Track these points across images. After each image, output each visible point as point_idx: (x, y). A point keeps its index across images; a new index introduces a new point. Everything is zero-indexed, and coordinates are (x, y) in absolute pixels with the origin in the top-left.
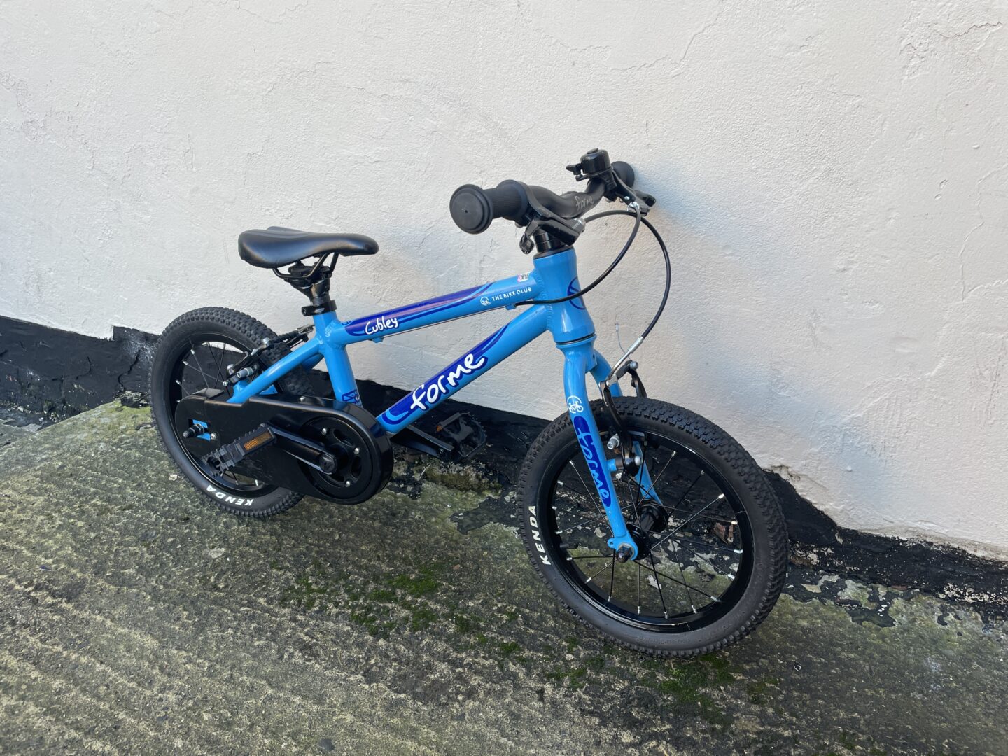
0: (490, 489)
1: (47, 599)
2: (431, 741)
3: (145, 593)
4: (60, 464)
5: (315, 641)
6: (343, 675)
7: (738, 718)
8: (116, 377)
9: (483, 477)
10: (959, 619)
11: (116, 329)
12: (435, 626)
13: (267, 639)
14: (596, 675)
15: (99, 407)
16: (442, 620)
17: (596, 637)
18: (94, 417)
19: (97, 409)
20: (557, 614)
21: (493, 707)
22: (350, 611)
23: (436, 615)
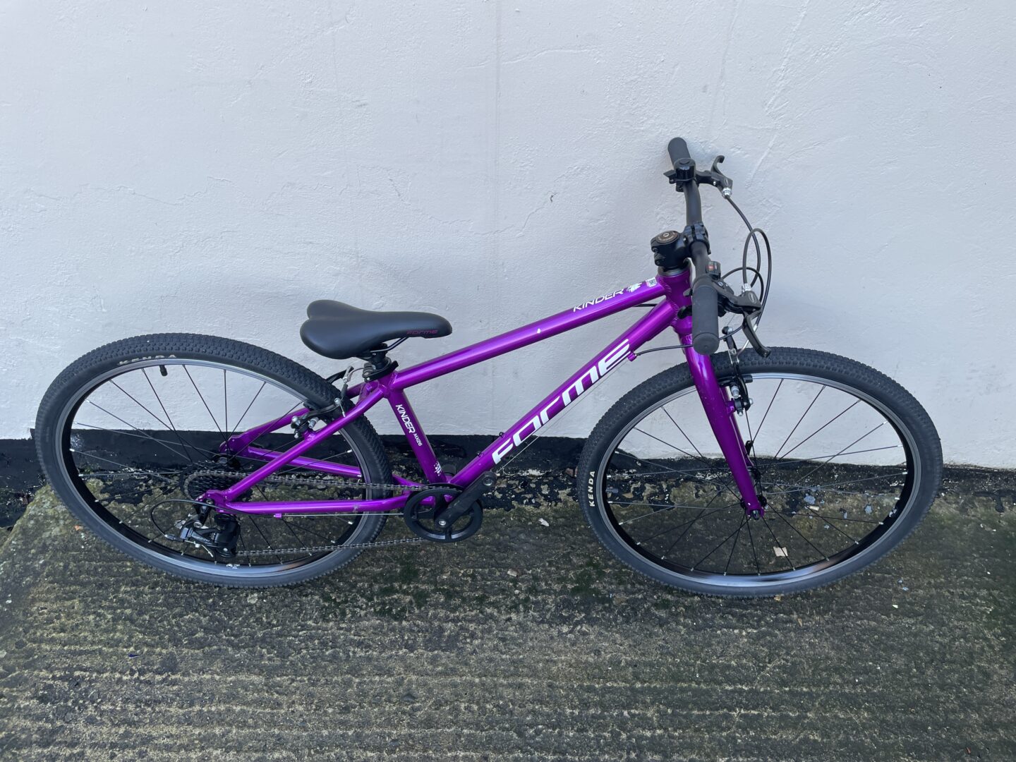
1: (156, 678)
3: (225, 647)
5: (362, 637)
6: (393, 652)
7: (614, 596)
10: (705, 492)
12: (431, 601)
14: (536, 597)
16: (433, 595)
17: (526, 574)
18: (48, 508)
19: (41, 499)
20: (498, 566)
21: (489, 639)
22: (372, 609)
23: (428, 593)
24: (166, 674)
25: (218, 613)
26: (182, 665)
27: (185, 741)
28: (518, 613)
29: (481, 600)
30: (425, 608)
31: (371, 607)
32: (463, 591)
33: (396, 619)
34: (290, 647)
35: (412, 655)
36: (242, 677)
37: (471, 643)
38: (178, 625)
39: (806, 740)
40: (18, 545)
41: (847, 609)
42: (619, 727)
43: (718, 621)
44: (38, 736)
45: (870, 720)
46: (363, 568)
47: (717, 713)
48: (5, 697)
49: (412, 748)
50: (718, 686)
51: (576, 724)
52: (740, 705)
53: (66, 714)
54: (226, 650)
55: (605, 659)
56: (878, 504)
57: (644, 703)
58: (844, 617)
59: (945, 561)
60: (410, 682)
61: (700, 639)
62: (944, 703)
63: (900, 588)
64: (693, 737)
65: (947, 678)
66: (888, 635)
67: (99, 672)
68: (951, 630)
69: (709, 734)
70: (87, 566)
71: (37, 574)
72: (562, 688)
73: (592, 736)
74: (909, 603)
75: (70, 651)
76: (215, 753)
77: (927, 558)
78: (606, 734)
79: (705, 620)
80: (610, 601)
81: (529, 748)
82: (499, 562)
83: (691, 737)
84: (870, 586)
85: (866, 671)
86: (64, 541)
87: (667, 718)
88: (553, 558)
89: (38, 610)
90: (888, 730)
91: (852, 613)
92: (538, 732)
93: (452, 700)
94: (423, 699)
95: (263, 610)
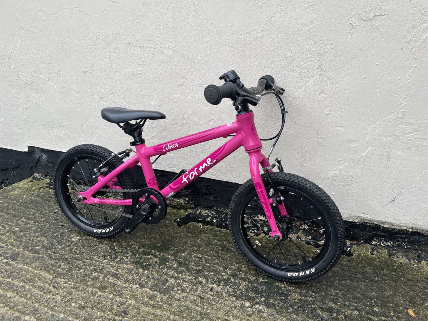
0: (191, 208)
1: (4, 260)
2: (167, 309)
3: (45, 257)
4: (7, 204)
5: (118, 272)
6: (130, 285)
7: (291, 294)
8: (30, 168)
9: (187, 204)
10: (378, 252)
11: (29, 147)
12: (168, 265)
13: (98, 272)
14: (235, 280)
15: (23, 181)
16: (171, 262)
17: (234, 265)
20: (218, 257)
21: (193, 295)
22: (133, 260)
23: (169, 260)
24: (9, 260)
25: (55, 240)
26: (19, 259)
28: (219, 285)
29: (199, 272)
30: (163, 268)
31: (132, 258)
32: (189, 265)
33: (143, 268)
34: (77, 266)
35: (140, 289)
36: (42, 273)
37: (179, 295)
38: (33, 241)
60: (130, 305)
70: (16, 208)
86: (16, 197)
94: (132, 317)
95: (77, 245)
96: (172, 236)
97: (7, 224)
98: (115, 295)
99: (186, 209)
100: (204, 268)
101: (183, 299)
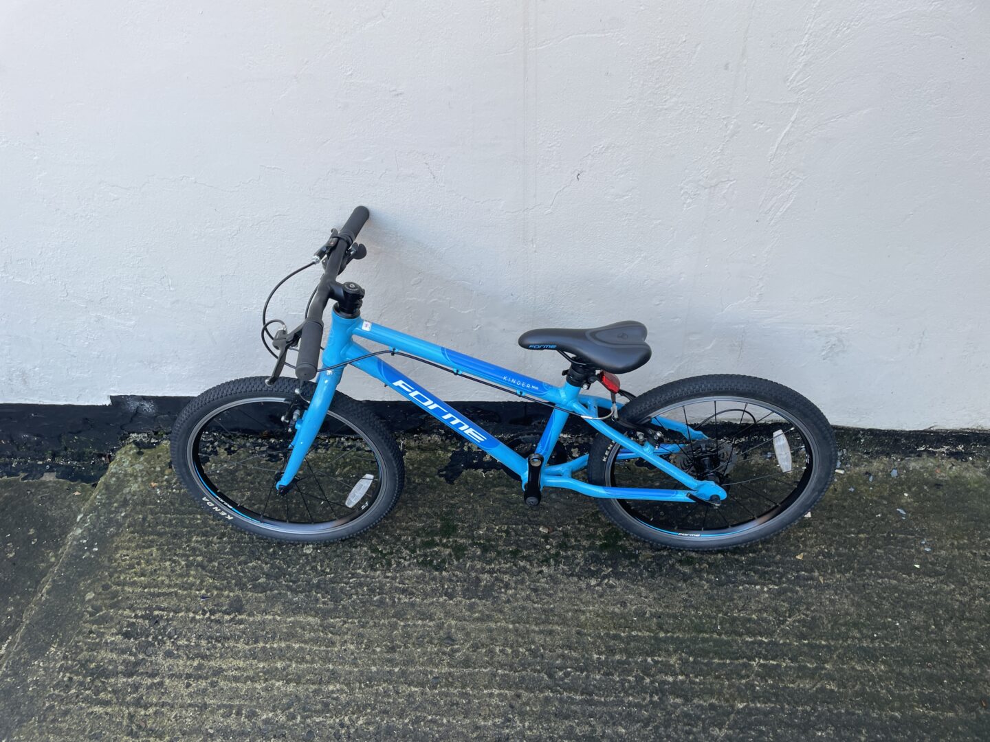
0: (452, 444)
1: (225, 617)
2: (500, 619)
3: (284, 592)
5: (406, 585)
6: (434, 599)
8: (119, 427)
11: (112, 398)
12: (468, 554)
13: (379, 594)
14: (566, 552)
16: (470, 548)
17: (556, 530)
18: (127, 467)
19: (121, 458)
20: (530, 523)
21: (522, 589)
22: (415, 561)
23: (466, 546)
24: (234, 615)
25: (278, 561)
26: (247, 607)
27: (251, 673)
28: (549, 566)
29: (515, 554)
30: (464, 561)
31: (414, 558)
32: (498, 545)
33: (437, 570)
34: (342, 593)
35: (451, 602)
36: (300, 618)
37: (505, 593)
38: (243, 571)
39: (823, 689)
40: (102, 499)
41: (868, 568)
42: (643, 672)
43: (741, 577)
44: (123, 667)
45: (887, 672)
46: (407, 523)
47: (736, 662)
48: (94, 633)
49: (452, 684)
50: (739, 638)
51: (603, 669)
52: (759, 655)
53: (147, 648)
54: (286, 594)
55: (630, 610)
56: (904, 468)
57: (667, 651)
58: (865, 575)
59: (970, 523)
60: (450, 626)
61: (723, 594)
62: (961, 658)
63: (922, 548)
64: (713, 683)
65: (965, 635)
66: (908, 594)
67: (176, 612)
68: (971, 589)
69: (728, 680)
70: (163, 519)
71: (119, 525)
72: (589, 635)
73: (618, 679)
74: (931, 563)
75: (150, 593)
76: (277, 684)
77: (952, 520)
78: (631, 678)
79: (728, 576)
80: (636, 557)
81: (559, 688)
82: (531, 519)
83: (711, 684)
84: (892, 547)
85: (885, 626)
86: (142, 496)
87: (688, 665)
88: (582, 517)
89: (121, 556)
90: (903, 682)
91: (873, 572)
92: (567, 675)
93: (488, 643)
94: (462, 641)
95: (318, 559)
96: (449, 503)
97: (175, 554)
98: (422, 619)
99: (445, 449)
100: (518, 546)
101: (512, 598)
